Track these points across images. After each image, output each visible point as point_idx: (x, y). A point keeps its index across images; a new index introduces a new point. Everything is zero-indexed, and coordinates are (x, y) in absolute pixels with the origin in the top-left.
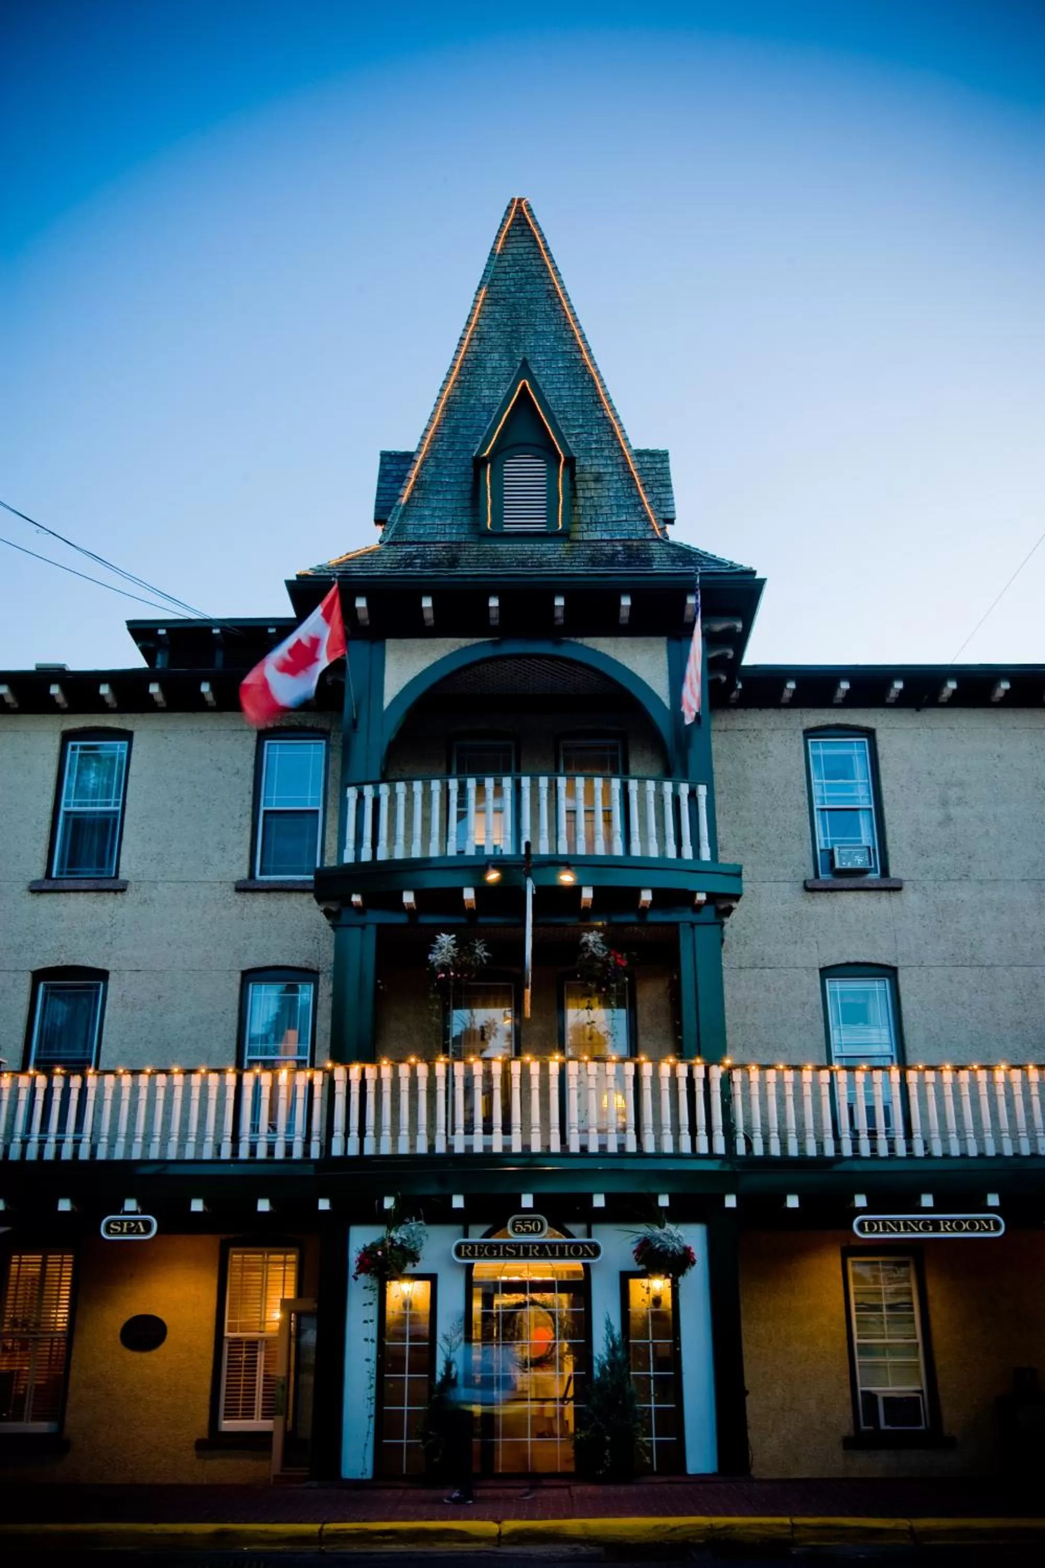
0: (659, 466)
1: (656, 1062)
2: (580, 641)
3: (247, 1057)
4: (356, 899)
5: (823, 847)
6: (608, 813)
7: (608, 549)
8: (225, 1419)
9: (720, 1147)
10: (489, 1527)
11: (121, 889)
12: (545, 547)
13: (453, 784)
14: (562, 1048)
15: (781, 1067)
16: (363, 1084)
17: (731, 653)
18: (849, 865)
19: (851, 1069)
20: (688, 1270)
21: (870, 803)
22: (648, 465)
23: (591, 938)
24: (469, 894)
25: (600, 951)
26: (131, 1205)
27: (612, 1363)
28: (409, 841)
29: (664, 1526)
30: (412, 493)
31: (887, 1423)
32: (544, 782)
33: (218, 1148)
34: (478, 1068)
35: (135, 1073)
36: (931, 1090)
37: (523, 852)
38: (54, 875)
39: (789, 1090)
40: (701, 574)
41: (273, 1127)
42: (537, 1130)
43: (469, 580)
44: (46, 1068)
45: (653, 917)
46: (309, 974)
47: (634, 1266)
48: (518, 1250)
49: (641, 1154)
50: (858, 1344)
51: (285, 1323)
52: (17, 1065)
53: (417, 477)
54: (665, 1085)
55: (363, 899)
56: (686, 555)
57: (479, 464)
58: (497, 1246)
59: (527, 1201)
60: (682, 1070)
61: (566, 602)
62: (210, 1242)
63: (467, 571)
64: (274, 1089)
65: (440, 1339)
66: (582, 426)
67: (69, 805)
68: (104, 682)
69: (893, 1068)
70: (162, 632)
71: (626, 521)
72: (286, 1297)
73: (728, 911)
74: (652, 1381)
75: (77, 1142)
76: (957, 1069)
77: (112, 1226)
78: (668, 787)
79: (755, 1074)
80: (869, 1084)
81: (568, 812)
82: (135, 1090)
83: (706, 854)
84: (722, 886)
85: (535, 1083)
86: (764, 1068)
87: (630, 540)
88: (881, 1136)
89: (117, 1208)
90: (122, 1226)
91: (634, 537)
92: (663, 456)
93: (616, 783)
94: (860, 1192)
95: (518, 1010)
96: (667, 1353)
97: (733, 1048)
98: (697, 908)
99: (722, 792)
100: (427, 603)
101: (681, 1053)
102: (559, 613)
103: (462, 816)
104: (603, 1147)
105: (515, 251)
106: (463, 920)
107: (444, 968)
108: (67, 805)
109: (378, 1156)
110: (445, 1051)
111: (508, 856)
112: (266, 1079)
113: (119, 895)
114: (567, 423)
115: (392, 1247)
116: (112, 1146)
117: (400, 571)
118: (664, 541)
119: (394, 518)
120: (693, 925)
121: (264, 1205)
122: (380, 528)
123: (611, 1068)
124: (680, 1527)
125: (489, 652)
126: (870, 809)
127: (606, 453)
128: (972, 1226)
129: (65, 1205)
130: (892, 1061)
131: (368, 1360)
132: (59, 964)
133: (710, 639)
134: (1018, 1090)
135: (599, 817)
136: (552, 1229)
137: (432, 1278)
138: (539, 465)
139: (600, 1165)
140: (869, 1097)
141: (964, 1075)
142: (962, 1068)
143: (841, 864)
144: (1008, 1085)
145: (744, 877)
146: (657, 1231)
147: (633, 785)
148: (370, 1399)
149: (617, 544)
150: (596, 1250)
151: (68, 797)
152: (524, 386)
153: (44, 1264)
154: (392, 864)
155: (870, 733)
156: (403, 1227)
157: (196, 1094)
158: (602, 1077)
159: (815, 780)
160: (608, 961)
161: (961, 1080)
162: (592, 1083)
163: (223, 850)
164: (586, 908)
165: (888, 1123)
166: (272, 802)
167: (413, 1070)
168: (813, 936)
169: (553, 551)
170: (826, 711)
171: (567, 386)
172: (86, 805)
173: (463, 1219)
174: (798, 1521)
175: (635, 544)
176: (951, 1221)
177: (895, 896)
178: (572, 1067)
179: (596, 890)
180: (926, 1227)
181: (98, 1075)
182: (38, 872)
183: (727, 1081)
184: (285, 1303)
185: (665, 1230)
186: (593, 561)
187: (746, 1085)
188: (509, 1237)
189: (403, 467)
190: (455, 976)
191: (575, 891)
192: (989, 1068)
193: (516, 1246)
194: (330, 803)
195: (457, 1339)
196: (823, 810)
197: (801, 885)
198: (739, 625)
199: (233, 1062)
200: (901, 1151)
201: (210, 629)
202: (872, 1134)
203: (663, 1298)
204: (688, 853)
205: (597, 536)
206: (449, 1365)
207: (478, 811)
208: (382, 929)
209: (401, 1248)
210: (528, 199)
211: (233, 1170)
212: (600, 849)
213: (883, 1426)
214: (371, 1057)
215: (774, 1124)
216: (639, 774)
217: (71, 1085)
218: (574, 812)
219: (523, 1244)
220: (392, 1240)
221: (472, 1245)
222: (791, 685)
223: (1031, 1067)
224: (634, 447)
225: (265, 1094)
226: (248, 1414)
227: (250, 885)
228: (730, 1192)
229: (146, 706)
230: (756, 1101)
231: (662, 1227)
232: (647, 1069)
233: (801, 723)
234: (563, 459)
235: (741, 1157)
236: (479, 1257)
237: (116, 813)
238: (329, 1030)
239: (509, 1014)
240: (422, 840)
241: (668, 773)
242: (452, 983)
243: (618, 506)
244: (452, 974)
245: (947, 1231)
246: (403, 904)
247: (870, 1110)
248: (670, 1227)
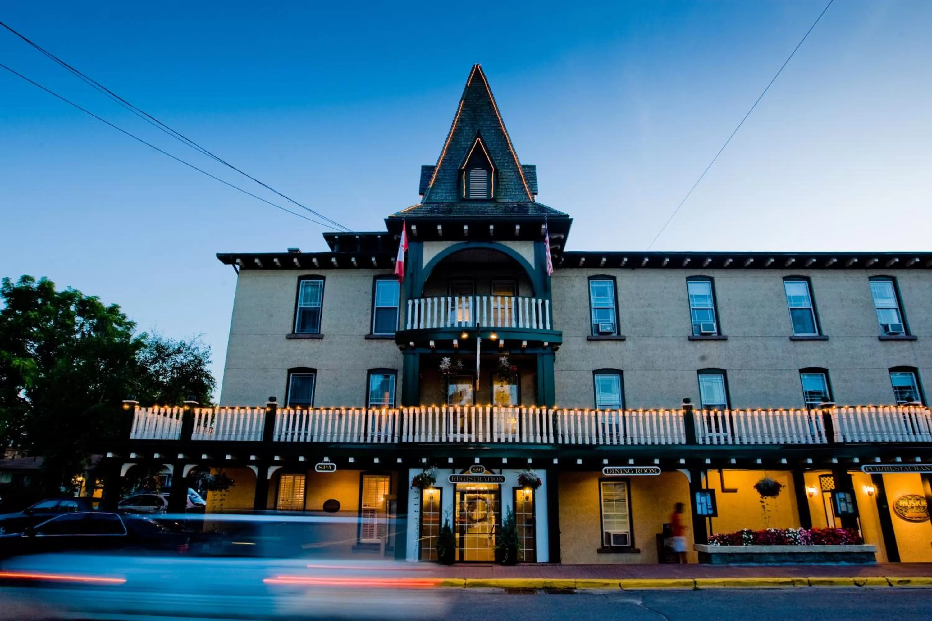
0: (532, 171)
1: (527, 408)
2: (499, 242)
3: (370, 403)
4: (412, 343)
5: (595, 323)
6: (510, 309)
7: (511, 206)
8: (363, 538)
9: (552, 441)
10: (462, 581)
11: (321, 338)
12: (486, 205)
13: (450, 299)
14: (492, 402)
15: (576, 410)
16: (414, 415)
17: (559, 247)
18: (605, 331)
19: (603, 411)
20: (538, 487)
21: (614, 306)
22: (528, 171)
23: (503, 359)
24: (455, 342)
25: (506, 364)
26: (326, 459)
27: (508, 521)
28: (432, 320)
29: (527, 582)
30: (434, 183)
31: (614, 543)
32: (485, 298)
33: (359, 438)
34: (458, 410)
35: (327, 409)
36: (634, 419)
37: (477, 326)
38: (296, 332)
39: (579, 419)
40: (547, 217)
41: (380, 430)
42: (481, 433)
43: (456, 218)
44: (293, 406)
45: (528, 351)
46: (394, 371)
47: (517, 485)
48: (473, 478)
49: (521, 443)
50: (604, 515)
51: (385, 503)
52: (283, 406)
53: (436, 176)
54: (531, 417)
55: (415, 343)
56: (542, 208)
57: (460, 172)
58: (466, 477)
59: (477, 460)
60: (538, 411)
61: (494, 227)
62: (356, 473)
63: (456, 215)
64: (380, 416)
65: (443, 512)
66: (501, 156)
67: (301, 305)
68: (314, 257)
69: (620, 411)
70: (336, 237)
71: (518, 194)
72: (385, 494)
73: (557, 349)
74: (524, 528)
75: (306, 434)
76: (645, 411)
77: (319, 467)
78: (534, 300)
79: (566, 413)
80: (610, 416)
81: (494, 309)
82: (327, 415)
83: (548, 327)
84: (554, 339)
85: (481, 416)
86: (570, 410)
87: (520, 202)
88: (615, 436)
89: (321, 460)
90: (323, 467)
91: (521, 201)
92: (533, 168)
93: (513, 299)
94: (606, 458)
95: (474, 386)
96: (531, 517)
97: (558, 401)
98: (545, 348)
99: (555, 301)
100: (439, 227)
101: (538, 405)
102: (491, 232)
103: (453, 309)
104: (507, 439)
105: (475, 86)
106: (453, 352)
107: (446, 370)
108: (300, 305)
109: (420, 443)
110: (446, 403)
111: (470, 327)
112: (377, 412)
113: (320, 340)
114: (495, 155)
115: (425, 477)
116: (319, 436)
117: (429, 215)
118: (533, 202)
119: (427, 193)
120: (543, 354)
121: (376, 460)
122: (421, 197)
123: (510, 410)
124: (533, 582)
125: (465, 247)
126: (614, 308)
127: (511, 167)
128: (648, 471)
129: (301, 459)
130: (620, 407)
131: (416, 519)
132: (298, 366)
133: (552, 242)
134: (668, 419)
135: (507, 310)
136: (487, 471)
137: (441, 489)
138: (484, 172)
139: (506, 447)
140: (610, 421)
141: (647, 413)
142: (646, 410)
143: (602, 330)
144: (664, 417)
145: (563, 335)
146: (527, 472)
147: (520, 300)
148: (417, 533)
149: (514, 204)
150: (503, 479)
151: (301, 301)
152: (478, 141)
153: (294, 479)
154: (425, 330)
155: (614, 278)
156: (430, 469)
157: (350, 418)
158: (506, 413)
159: (592, 297)
160: (509, 368)
161: (646, 415)
162: (503, 415)
163: (361, 322)
164: (501, 348)
165: (617, 430)
166: (379, 304)
167: (434, 410)
168: (590, 358)
169: (489, 207)
170: (597, 269)
171: (495, 140)
172: (307, 305)
173: (453, 467)
174: (577, 580)
175: (522, 204)
176: (640, 469)
177: (622, 343)
178: (495, 410)
179: (505, 341)
180: (630, 471)
181: (313, 410)
182: (289, 331)
183: (555, 415)
184: (384, 496)
185: (530, 472)
186: (505, 211)
187: (563, 416)
188: (470, 473)
189: (431, 172)
190: (450, 374)
191: (497, 341)
192: (657, 411)
193: (473, 477)
194: (402, 305)
195: (450, 512)
196: (595, 308)
197: (586, 338)
198: (563, 237)
199: (364, 405)
200: (622, 442)
201: (355, 236)
202: (611, 435)
203: (529, 497)
204: (541, 326)
205: (507, 200)
206: (447, 521)
207: (460, 308)
208: (421, 355)
209: (429, 477)
210: (480, 65)
211: (365, 446)
212: (507, 325)
213: (613, 545)
214: (418, 405)
215: (573, 432)
216: (522, 296)
217: (303, 414)
218: (497, 309)
219: (476, 476)
220: (425, 474)
221: (456, 476)
222: (583, 259)
223: (673, 410)
224: (522, 164)
225: (377, 418)
226: (371, 536)
227: (371, 336)
228: (555, 458)
229: (331, 266)
230: (566, 423)
231: (529, 471)
232: (524, 411)
233: (587, 274)
234: (493, 170)
235: (560, 444)
236: (458, 481)
237: (319, 308)
238: (401, 393)
239: (471, 386)
240: (437, 320)
241: (534, 295)
242: (449, 377)
243: (516, 188)
244: (449, 373)
245: (638, 473)
246: (430, 346)
247: (611, 426)
248: (532, 471)
